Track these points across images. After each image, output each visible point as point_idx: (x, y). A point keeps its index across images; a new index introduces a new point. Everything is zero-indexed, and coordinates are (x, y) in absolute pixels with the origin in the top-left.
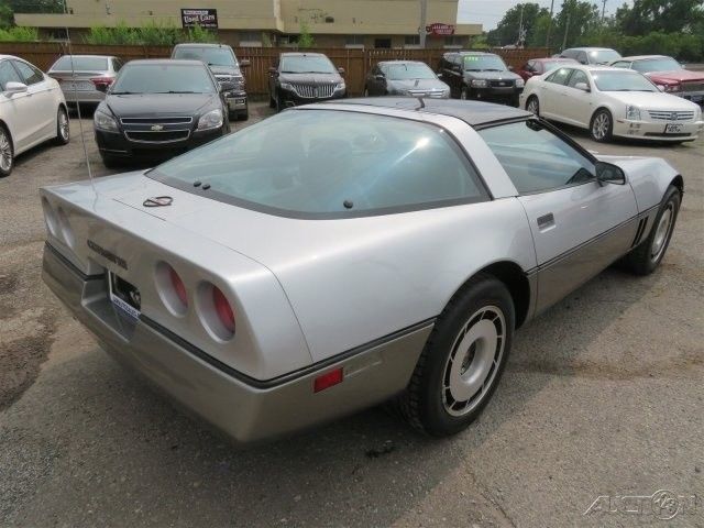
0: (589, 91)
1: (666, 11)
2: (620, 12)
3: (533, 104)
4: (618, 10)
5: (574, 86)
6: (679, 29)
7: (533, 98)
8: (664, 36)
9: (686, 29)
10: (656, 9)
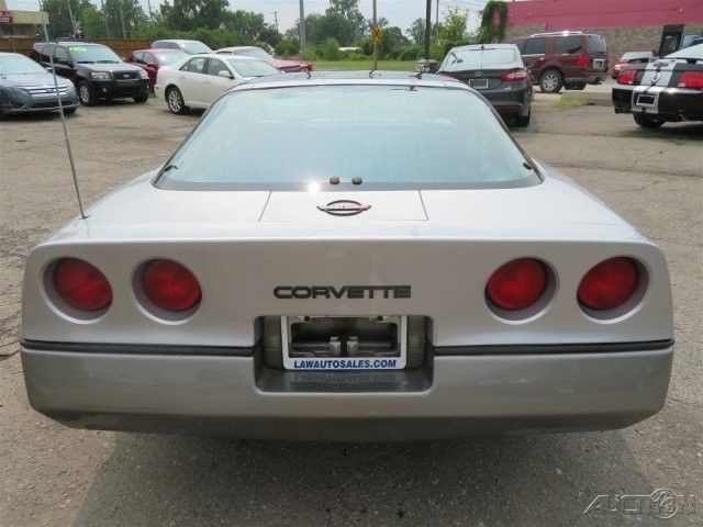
0: (232, 78)
1: (203, 9)
2: (164, 8)
3: (173, 94)
4: (161, 6)
5: (217, 74)
6: (218, 26)
7: (171, 88)
8: (209, 32)
9: (222, 26)
10: (194, 8)
